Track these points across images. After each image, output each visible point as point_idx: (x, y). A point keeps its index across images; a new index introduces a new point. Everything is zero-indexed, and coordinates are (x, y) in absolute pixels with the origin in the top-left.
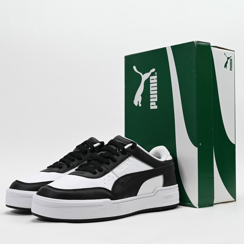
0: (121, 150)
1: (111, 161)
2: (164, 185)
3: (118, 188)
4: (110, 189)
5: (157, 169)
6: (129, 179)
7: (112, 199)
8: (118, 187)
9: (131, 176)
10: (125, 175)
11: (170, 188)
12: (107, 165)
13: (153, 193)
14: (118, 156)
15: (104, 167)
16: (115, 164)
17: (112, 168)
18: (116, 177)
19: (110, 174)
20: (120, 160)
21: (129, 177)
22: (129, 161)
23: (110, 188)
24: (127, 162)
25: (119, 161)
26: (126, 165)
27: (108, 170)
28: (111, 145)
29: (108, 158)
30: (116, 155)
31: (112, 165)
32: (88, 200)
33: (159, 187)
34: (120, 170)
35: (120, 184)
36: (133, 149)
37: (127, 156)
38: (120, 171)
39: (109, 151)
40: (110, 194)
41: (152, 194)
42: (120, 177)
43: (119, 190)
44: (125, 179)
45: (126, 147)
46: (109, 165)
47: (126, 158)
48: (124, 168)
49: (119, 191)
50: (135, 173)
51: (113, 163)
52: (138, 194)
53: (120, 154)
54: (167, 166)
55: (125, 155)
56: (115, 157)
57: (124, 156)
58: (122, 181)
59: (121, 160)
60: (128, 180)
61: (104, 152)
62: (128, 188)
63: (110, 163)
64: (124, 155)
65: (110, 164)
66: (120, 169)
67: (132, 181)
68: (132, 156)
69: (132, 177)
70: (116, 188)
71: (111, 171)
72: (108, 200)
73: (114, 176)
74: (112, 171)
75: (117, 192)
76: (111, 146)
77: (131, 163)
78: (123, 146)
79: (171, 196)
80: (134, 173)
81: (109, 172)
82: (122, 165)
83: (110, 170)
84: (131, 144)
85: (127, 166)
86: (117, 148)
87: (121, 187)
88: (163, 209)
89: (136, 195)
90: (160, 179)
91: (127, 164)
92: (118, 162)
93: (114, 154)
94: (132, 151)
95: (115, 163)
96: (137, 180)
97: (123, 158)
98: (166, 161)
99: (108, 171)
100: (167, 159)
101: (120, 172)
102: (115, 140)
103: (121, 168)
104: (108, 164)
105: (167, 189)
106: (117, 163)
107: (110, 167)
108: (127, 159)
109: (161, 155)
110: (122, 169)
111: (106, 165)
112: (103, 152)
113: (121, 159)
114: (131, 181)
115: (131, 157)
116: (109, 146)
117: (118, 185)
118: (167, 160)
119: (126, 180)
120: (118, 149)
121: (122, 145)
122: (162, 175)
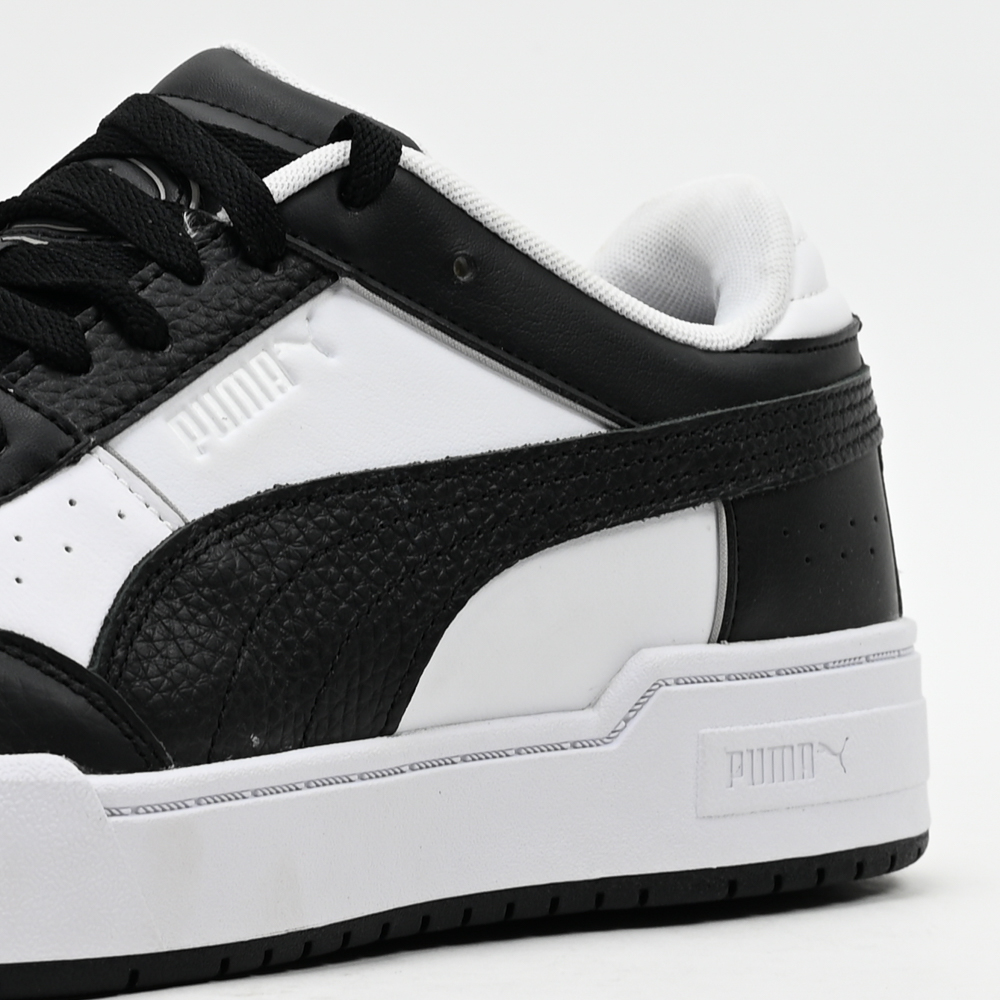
0: (222, 215)
1: (100, 339)
2: (734, 627)
3: (170, 636)
4: (82, 654)
5: (650, 438)
6: (308, 541)
7: (94, 760)
8: (176, 626)
9: (330, 507)
10: (259, 497)
11: (808, 661)
12: (62, 382)
13: (591, 705)
14: (193, 275)
15: (20, 399)
16: (145, 364)
17: (115, 417)
18: (150, 516)
19: (91, 475)
20: (205, 329)
21: (310, 517)
22: (316, 344)
23: (76, 640)
24: (285, 350)
25: (193, 334)
26: (282, 380)
27: (68, 430)
28: (123, 157)
29: (68, 299)
30: (167, 267)
31: (119, 374)
33: (674, 643)
34: (202, 440)
35: (194, 596)
36: (360, 206)
37: (289, 278)
38: (202, 450)
39: (96, 224)
41: (589, 722)
42: (196, 512)
43: (185, 656)
44: (260, 536)
45: (282, 183)
46: (83, 383)
47: (276, 306)
48: (248, 416)
49: (184, 674)
50: (377, 472)
51: (125, 355)
52: (411, 716)
53: (211, 253)
54: (777, 409)
55: (268, 268)
56: (158, 291)
57: (261, 282)
58: (219, 555)
59: (223, 327)
60: (289, 556)
61: (44, 235)
62: (287, 646)
63: (96, 353)
64: (256, 272)
65: (87, 371)
66: (204, 430)
67: (340, 567)
68: (353, 283)
69: (342, 522)
70: (149, 639)
71: (103, 442)
72: (52, 768)
73: (132, 504)
74: (112, 443)
75: (156, 688)
76: (122, 170)
77: (332, 362)
78: (246, 170)
79: (822, 756)
80: (366, 474)
81: (74, 460)
82: (230, 381)
83: (90, 431)
84: (334, 155)
85: (290, 389)
86: (186, 192)
87: (212, 625)
88: (721, 894)
89: (386, 724)
91: (292, 375)
92: (189, 352)
93: (140, 257)
94: (352, 221)
95: (145, 357)
96: (401, 551)
97: (247, 302)
98: (759, 348)
99: (69, 440)
100: (777, 321)
101: (200, 459)
102: (162, 98)
103: (220, 414)
104: (75, 362)
105: (772, 666)
106: (170, 352)
107: (96, 406)
108: (295, 322)
109: (717, 274)
110: (224, 430)
111: (43, 384)
112: (29, 233)
113: (221, 318)
114: (330, 561)
115: (336, 291)
116: (96, 163)
117: (177, 603)
118: (781, 333)
119: (266, 553)
120: (200, 206)
121: (238, 161)
122: (708, 507)
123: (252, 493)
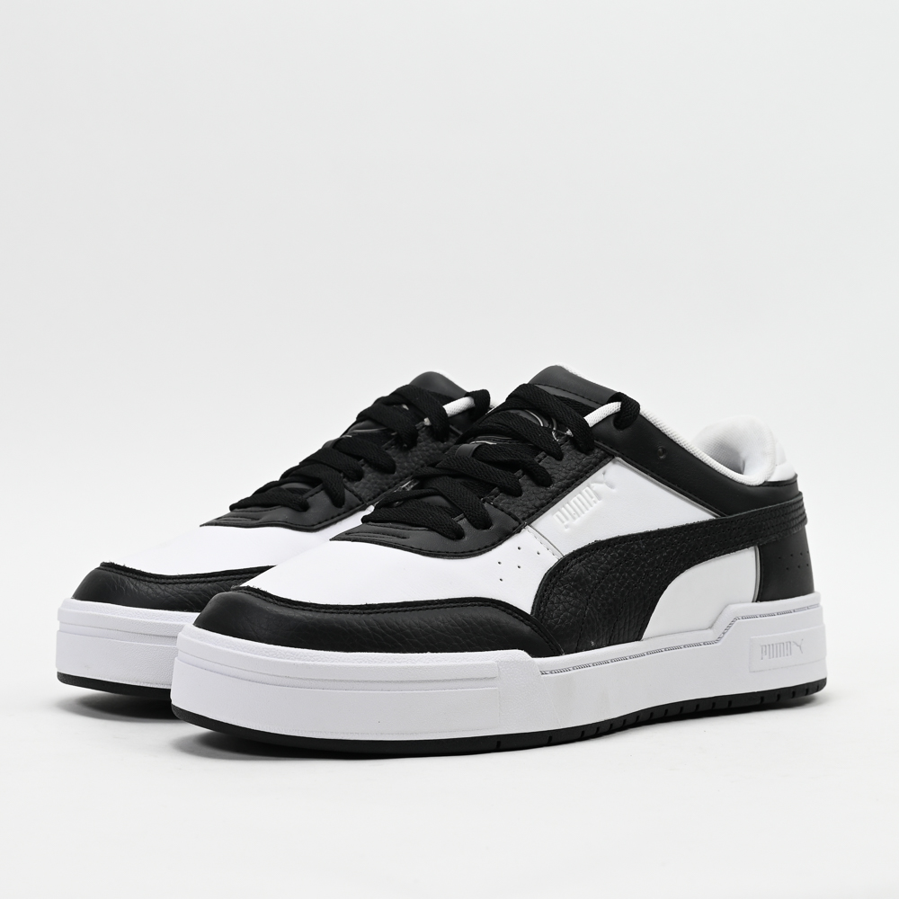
0: (569, 432)
1: (525, 483)
2: (763, 595)
3: (560, 602)
4: (527, 607)
5: (732, 521)
6: (609, 563)
7: (535, 653)
8: (562, 597)
9: (617, 548)
10: (589, 545)
11: (788, 609)
12: (512, 500)
13: (711, 627)
14: (559, 457)
15: (496, 507)
16: (543, 492)
17: (533, 514)
18: (549, 554)
19: (525, 537)
20: (565, 478)
21: (609, 553)
22: (607, 483)
23: (525, 603)
24: (596, 486)
25: (561, 480)
26: (595, 498)
27: (516, 519)
28: (522, 409)
29: (511, 466)
30: (549, 453)
31: (533, 497)
32: (429, 654)
33: (741, 602)
34: (566, 523)
35: (568, 586)
36: (622, 429)
37: (597, 458)
38: (567, 527)
39: (515, 436)
40: (526, 629)
41: (710, 635)
42: (566, 552)
43: (566, 610)
44: (590, 561)
45: (592, 419)
46: (519, 500)
47: (591, 468)
48: (583, 512)
49: (566, 616)
50: (633, 535)
51: (535, 489)
52: (647, 633)
53: (566, 448)
54: (775, 509)
55: (587, 454)
56: (546, 463)
57: (585, 459)
58: (577, 568)
59: (572, 477)
60: (602, 569)
61: (494, 441)
62: (603, 605)
63: (524, 488)
64: (582, 455)
65: (520, 495)
66: (567, 519)
67: (621, 573)
68: (620, 459)
69: (620, 555)
70: (552, 603)
71: (529, 524)
72: (519, 655)
73: (542, 549)
74: (532, 524)
75: (556, 622)
76: (522, 414)
77: (614, 491)
78: (577, 414)
79: (794, 647)
80: (629, 536)
81: (519, 532)
82: (575, 498)
83: (524, 519)
84: (614, 407)
85: (599, 502)
86: (551, 422)
87: (575, 597)
88: (758, 702)
89: (638, 637)
90: (742, 566)
91: (599, 496)
92: (560, 487)
93: (537, 450)
94: (618, 434)
95: (542, 489)
96: (643, 567)
97: (580, 467)
98: (767, 484)
99: (516, 523)
100: (772, 474)
101: (566, 530)
102: (540, 387)
103: (573, 512)
104: (515, 492)
105: (775, 611)
106: (552, 488)
107: (524, 509)
108: (598, 475)
109: (743, 455)
110: (574, 518)
111: (503, 500)
112: (488, 440)
113: (571, 474)
114: (617, 571)
115: (614, 463)
116: (512, 411)
117: (561, 588)
118: (774, 479)
119: (594, 568)
120: (558, 428)
121: (573, 411)
122: (752, 548)
123: (587, 544)
